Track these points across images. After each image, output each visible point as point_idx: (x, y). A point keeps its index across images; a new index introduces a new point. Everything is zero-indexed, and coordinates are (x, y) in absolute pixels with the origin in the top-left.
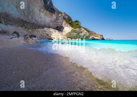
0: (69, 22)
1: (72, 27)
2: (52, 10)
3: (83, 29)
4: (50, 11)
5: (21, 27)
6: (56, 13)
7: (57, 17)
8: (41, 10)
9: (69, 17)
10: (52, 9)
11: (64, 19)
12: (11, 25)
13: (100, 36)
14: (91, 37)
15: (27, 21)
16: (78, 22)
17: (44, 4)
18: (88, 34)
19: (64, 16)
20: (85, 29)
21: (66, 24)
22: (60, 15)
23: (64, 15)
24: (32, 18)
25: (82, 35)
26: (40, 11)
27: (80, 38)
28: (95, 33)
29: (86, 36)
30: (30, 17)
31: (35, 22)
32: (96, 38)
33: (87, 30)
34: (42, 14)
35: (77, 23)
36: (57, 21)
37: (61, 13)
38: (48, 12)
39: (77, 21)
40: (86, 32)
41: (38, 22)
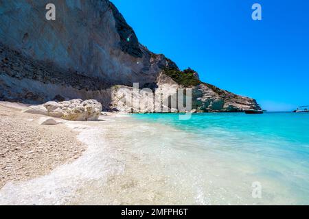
0: (172, 73)
1: (179, 82)
2: (136, 52)
3: (204, 88)
4: (132, 54)
5: (73, 86)
6: (144, 57)
7: (145, 65)
8: (115, 52)
9: (173, 63)
10: (136, 49)
11: (162, 67)
12: (53, 82)
13: (250, 101)
14: (225, 106)
15: (86, 75)
16: (192, 72)
17: (119, 41)
18: (217, 98)
19: (160, 62)
20: (211, 87)
21: (164, 78)
22: (152, 60)
23: (160, 59)
24: (96, 67)
25: (203, 100)
26: (112, 53)
27: (199, 108)
28: (235, 96)
29: (215, 103)
30: (92, 66)
31: (101, 75)
32: (239, 106)
33: (216, 90)
34: (116, 60)
35: (190, 75)
36: (146, 72)
37: (154, 56)
38: (128, 55)
39: (189, 71)
40: (213, 93)
41: (106, 76)
